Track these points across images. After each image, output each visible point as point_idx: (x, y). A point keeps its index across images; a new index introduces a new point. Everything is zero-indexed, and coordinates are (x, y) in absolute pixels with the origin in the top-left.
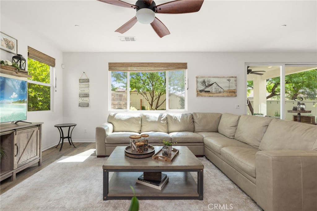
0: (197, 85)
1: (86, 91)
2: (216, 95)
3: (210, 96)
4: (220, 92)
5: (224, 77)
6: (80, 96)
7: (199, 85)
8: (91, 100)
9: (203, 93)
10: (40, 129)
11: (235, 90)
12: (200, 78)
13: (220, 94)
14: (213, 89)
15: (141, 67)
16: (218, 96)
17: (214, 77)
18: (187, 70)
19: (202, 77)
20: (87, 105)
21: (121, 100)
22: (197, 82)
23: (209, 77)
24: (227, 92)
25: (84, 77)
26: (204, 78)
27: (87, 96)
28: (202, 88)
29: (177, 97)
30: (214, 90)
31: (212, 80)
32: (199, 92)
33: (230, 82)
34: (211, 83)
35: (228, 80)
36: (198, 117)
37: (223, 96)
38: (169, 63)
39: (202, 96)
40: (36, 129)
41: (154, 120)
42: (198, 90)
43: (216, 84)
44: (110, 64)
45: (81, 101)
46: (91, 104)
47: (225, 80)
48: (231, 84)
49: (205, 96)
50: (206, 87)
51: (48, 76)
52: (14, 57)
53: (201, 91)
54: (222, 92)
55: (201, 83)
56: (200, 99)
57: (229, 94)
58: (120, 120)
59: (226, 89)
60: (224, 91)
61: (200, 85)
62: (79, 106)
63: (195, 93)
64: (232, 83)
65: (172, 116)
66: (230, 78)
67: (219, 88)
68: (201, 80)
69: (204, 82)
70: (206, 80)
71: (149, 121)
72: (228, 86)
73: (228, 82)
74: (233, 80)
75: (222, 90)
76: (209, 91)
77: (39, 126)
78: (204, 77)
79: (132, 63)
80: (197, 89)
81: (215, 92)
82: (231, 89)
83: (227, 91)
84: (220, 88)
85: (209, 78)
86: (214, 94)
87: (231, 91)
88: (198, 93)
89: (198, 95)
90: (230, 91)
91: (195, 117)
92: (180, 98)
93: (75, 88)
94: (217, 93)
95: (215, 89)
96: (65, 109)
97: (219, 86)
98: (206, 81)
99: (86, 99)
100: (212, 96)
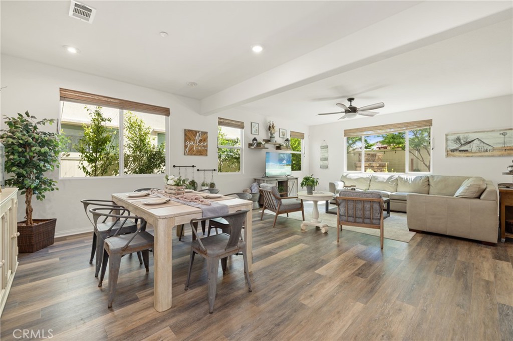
0: (447, 144)
1: (326, 156)
2: (478, 154)
3: (467, 156)
4: (486, 150)
6: (321, 160)
7: (449, 143)
8: (329, 163)
9: (457, 153)
10: (297, 181)
12: (452, 135)
13: (486, 154)
14: (474, 147)
16: (482, 156)
17: (474, 132)
19: (455, 134)
20: (327, 167)
21: (374, 161)
22: (447, 140)
23: (467, 133)
24: (500, 150)
25: (324, 144)
27: (326, 159)
28: (454, 146)
30: (474, 149)
31: (472, 136)
32: (450, 152)
33: (506, 136)
34: (469, 140)
35: (502, 134)
36: (435, 180)
37: (493, 156)
38: (407, 123)
39: (454, 156)
40: (296, 180)
42: (448, 149)
43: (479, 140)
44: (345, 131)
45: (322, 164)
46: (329, 166)
47: (497, 134)
48: (507, 139)
49: (459, 157)
50: (462, 145)
51: (299, 144)
52: (286, 140)
53: (453, 151)
54: (491, 150)
55: (452, 142)
56: (452, 159)
57: (504, 152)
58: (350, 179)
59: (498, 146)
60: (494, 149)
62: (321, 167)
63: (445, 153)
64: (510, 137)
65: (403, 178)
66: (506, 131)
67: (485, 145)
68: (452, 137)
69: (458, 139)
70: (461, 137)
71: (377, 181)
72: (503, 141)
73: (503, 136)
74: (511, 133)
75: (491, 148)
76: (467, 150)
77: (297, 179)
80: (446, 149)
81: (477, 151)
82: (508, 145)
84: (487, 146)
85: (467, 135)
86: (476, 153)
87: (508, 148)
88: (448, 153)
89: (447, 155)
90: (505, 148)
91: (430, 180)
93: (318, 154)
94: (480, 152)
95: (478, 148)
96: (311, 166)
97: (484, 143)
99: (326, 162)
100: (472, 156)
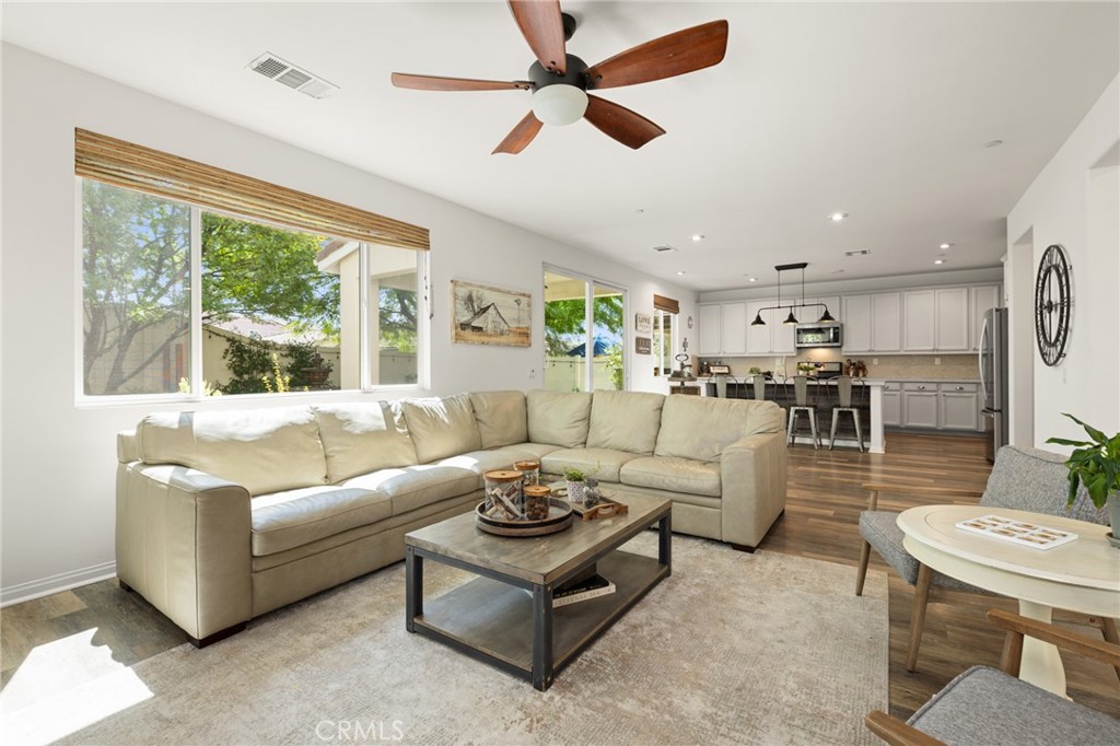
0: (455, 307)
2: (494, 339)
3: (483, 343)
4: (502, 334)
5: (509, 293)
7: (458, 306)
9: (468, 333)
11: (528, 328)
12: (462, 286)
13: (503, 339)
14: (489, 321)
15: (273, 201)
16: (498, 344)
17: (491, 289)
18: (428, 252)
19: (466, 284)
22: (455, 296)
23: (482, 287)
26: (470, 288)
28: (465, 317)
29: (213, 336)
30: (489, 327)
31: (489, 298)
32: (460, 329)
33: (520, 307)
34: (484, 304)
35: (516, 302)
37: (508, 345)
39: (466, 341)
41: (373, 429)
42: (457, 322)
43: (496, 308)
44: (82, 134)
47: (511, 300)
48: (522, 314)
49: (473, 343)
50: (475, 314)
53: (464, 326)
54: (507, 333)
55: (463, 303)
56: (462, 348)
57: (519, 339)
59: (513, 325)
60: (510, 331)
61: (461, 306)
63: (452, 332)
64: (523, 310)
66: (519, 297)
67: (500, 320)
68: (463, 292)
69: (470, 299)
70: (474, 295)
71: (358, 432)
72: (516, 317)
73: (517, 306)
74: (524, 300)
75: (507, 327)
76: (480, 329)
78: (470, 285)
79: (229, 173)
80: (454, 319)
81: (493, 333)
82: (522, 325)
83: (515, 332)
84: (503, 322)
85: (481, 291)
86: (491, 336)
87: (521, 331)
88: (457, 331)
89: (458, 338)
90: (519, 330)
91: (477, 406)
92: (228, 340)
94: (496, 334)
95: (493, 324)
97: (500, 316)
98: (474, 298)
100: (488, 343)
